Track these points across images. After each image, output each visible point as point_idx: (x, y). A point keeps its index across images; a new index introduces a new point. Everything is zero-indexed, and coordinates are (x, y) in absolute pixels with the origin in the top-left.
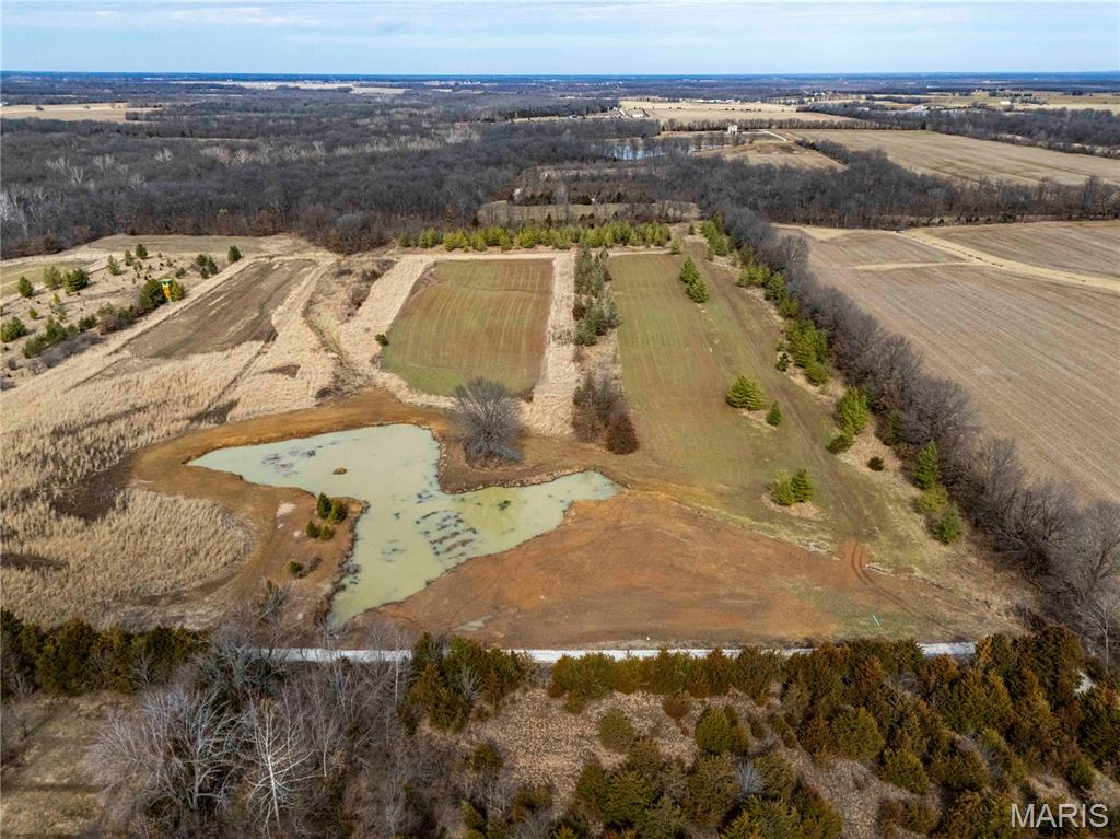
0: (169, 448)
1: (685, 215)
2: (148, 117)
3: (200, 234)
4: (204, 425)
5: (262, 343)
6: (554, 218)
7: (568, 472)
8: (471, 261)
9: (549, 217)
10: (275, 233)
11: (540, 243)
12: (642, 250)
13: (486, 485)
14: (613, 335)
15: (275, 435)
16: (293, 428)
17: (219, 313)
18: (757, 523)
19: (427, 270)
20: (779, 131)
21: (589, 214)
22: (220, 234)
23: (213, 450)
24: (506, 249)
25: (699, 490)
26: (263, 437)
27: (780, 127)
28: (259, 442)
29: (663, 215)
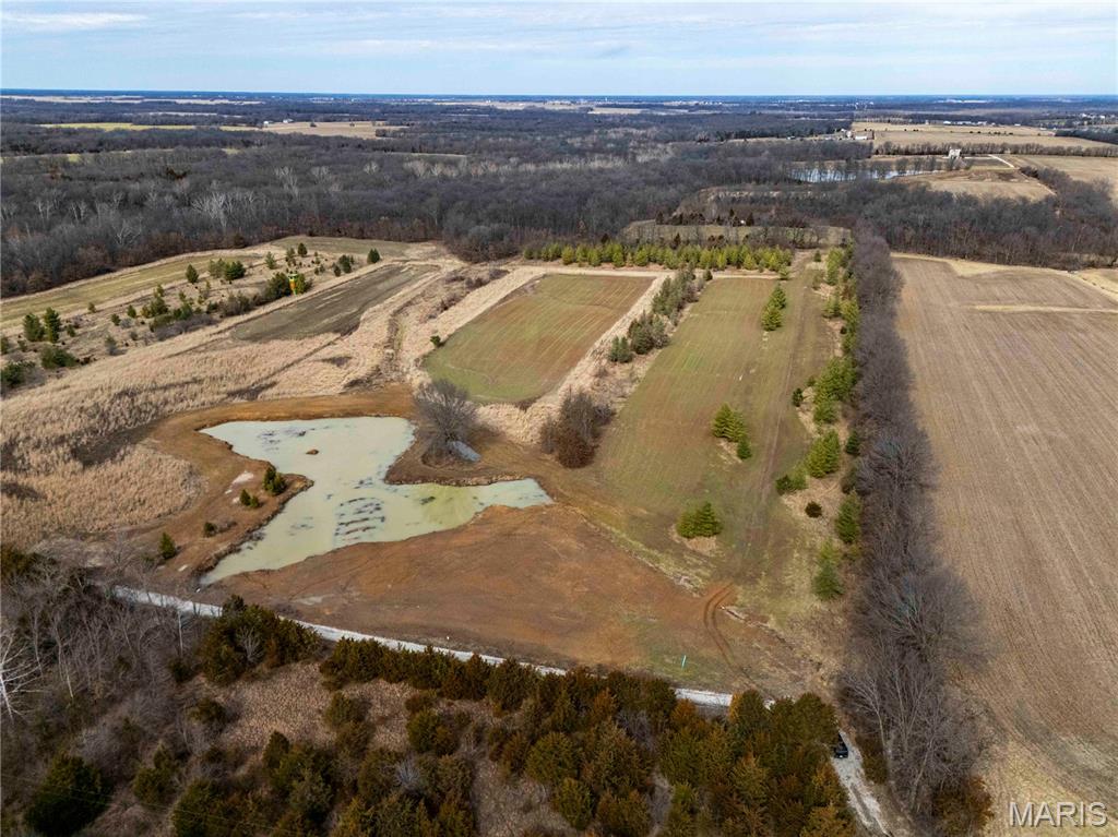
0: (195, 416)
1: (821, 241)
2: (394, 134)
3: (363, 238)
4: (237, 400)
5: (338, 335)
6: (682, 238)
7: (508, 478)
8: (580, 275)
9: (678, 236)
10: (425, 240)
11: (655, 262)
12: (753, 275)
13: (425, 480)
14: (655, 354)
15: (283, 415)
16: (301, 410)
17: (326, 307)
18: (647, 550)
19: (531, 281)
20: (1011, 157)
21: (719, 234)
22: (380, 238)
23: (228, 421)
24: (618, 266)
25: (618, 512)
26: (273, 415)
27: (1015, 153)
28: (268, 419)
29: (798, 240)
